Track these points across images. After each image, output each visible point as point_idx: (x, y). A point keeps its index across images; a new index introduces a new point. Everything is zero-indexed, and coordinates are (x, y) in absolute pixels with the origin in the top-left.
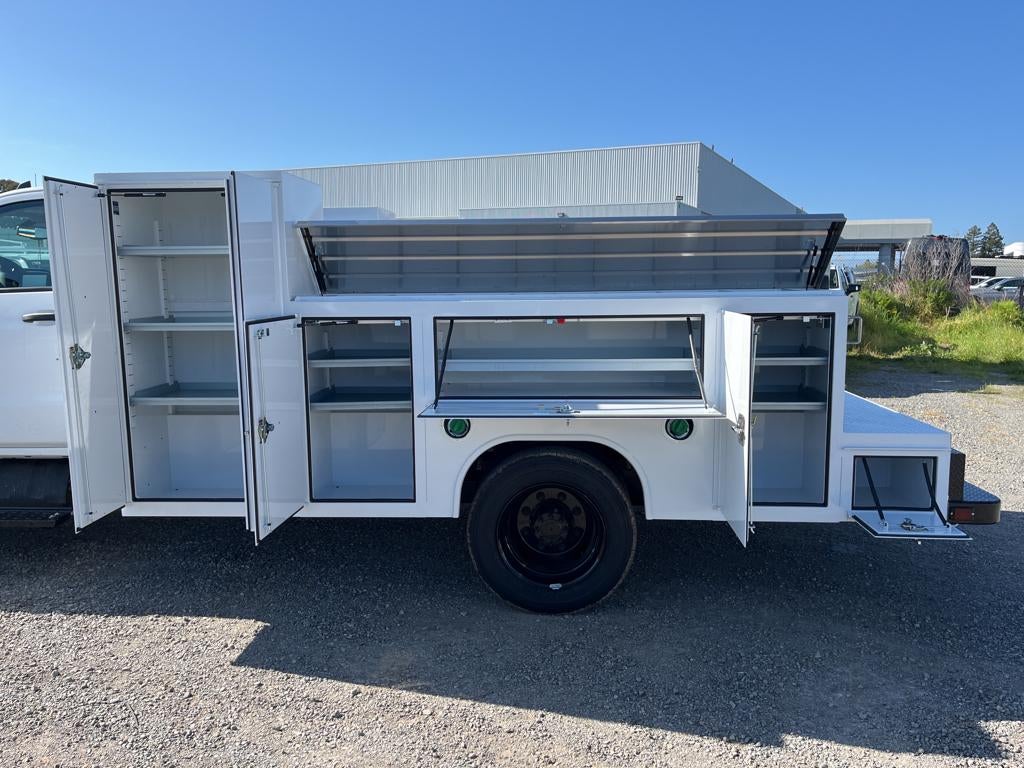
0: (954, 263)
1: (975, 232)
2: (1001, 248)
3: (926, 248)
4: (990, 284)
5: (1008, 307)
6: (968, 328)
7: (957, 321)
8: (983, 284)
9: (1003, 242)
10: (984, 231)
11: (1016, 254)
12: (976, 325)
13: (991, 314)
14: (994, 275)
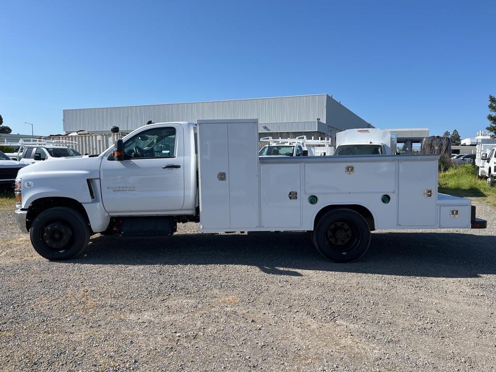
0: (444, 148)
1: (447, 133)
2: (459, 141)
3: (432, 141)
4: (458, 157)
5: (469, 166)
6: (452, 176)
7: (447, 173)
8: (455, 157)
9: (460, 138)
10: (451, 133)
11: (467, 144)
12: (455, 174)
13: (462, 170)
14: (459, 154)
